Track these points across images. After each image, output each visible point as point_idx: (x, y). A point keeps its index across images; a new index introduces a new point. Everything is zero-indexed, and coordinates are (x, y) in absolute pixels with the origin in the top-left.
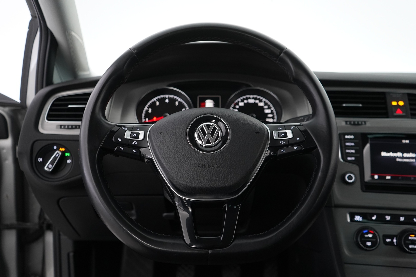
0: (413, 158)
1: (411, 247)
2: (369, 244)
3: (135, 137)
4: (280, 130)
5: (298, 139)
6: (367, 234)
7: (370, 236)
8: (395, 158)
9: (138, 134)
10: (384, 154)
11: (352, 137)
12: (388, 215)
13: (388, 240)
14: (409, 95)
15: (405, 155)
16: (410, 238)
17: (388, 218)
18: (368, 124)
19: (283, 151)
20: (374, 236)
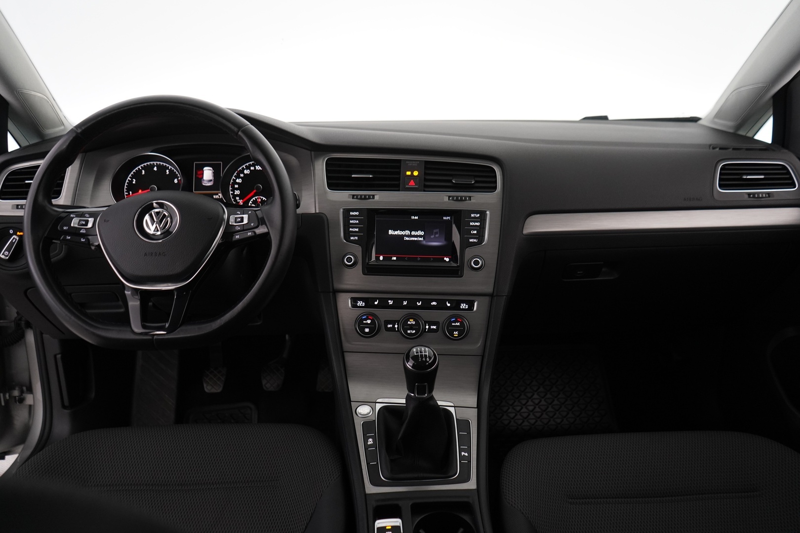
0: (420, 236)
1: (409, 332)
2: (367, 330)
3: (83, 225)
4: (238, 214)
5: (252, 224)
6: (366, 320)
7: (369, 321)
8: (403, 236)
9: (87, 222)
10: (391, 232)
11: (357, 213)
12: (391, 299)
13: (390, 326)
14: (426, 162)
15: (413, 233)
16: (409, 323)
17: (391, 302)
18: (377, 198)
19: (237, 237)
20: (373, 322)
